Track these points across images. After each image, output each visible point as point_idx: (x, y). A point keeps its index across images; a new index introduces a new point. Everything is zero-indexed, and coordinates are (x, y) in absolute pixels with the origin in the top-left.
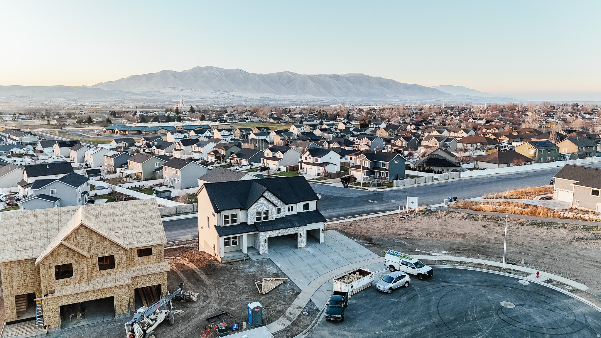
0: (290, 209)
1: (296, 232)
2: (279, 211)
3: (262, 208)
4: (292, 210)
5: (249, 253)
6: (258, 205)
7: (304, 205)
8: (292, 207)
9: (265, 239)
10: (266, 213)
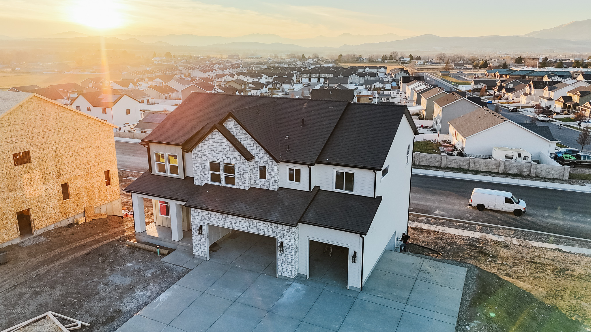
0: (295, 176)
1: (273, 235)
2: (263, 173)
3: (219, 155)
4: (298, 180)
5: (181, 243)
6: (211, 147)
7: (339, 176)
8: (298, 172)
9: (201, 226)
10: (230, 169)
